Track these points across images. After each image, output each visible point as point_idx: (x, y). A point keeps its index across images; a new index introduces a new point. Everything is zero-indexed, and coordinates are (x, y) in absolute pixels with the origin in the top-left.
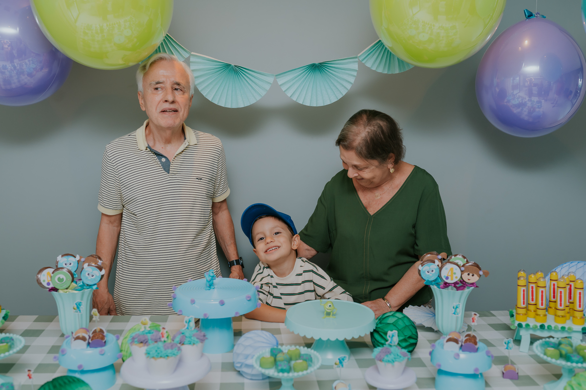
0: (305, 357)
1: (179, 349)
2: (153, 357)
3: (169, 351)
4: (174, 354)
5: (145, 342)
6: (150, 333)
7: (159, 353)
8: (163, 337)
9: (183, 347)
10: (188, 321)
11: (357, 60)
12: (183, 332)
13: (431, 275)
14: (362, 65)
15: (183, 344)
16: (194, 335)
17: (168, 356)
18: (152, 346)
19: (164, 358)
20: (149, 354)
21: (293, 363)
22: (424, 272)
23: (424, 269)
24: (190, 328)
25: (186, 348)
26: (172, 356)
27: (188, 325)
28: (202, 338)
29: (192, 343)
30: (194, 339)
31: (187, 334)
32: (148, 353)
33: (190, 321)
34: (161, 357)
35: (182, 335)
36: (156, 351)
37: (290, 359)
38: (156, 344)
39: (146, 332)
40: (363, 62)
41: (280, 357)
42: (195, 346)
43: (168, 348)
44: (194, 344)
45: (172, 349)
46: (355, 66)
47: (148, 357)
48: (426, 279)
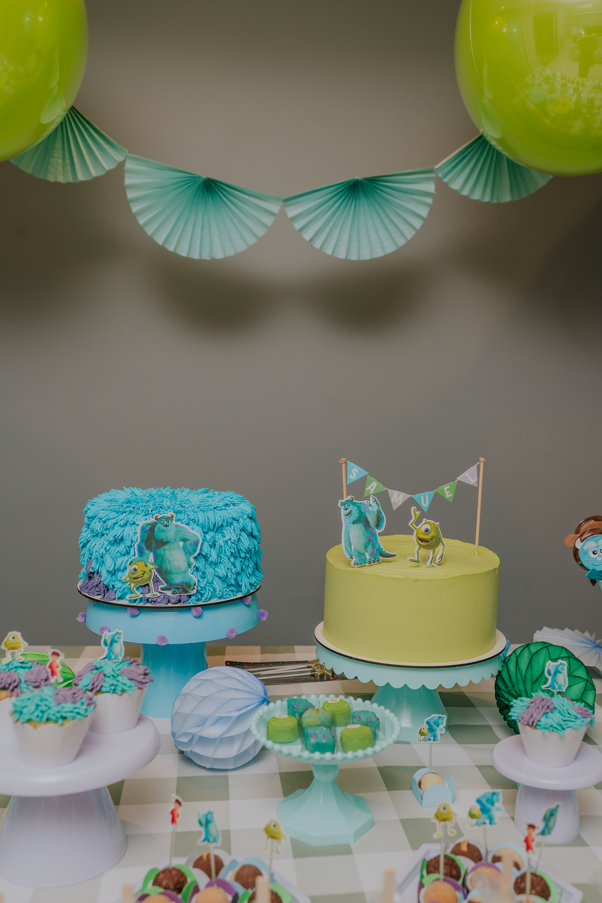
0: (363, 718)
1: (91, 702)
2: (29, 721)
3: (69, 706)
4: (78, 713)
5: (11, 687)
6: (24, 668)
7: (42, 712)
8: (53, 673)
9: (99, 698)
10: (109, 643)
11: (433, 175)
12: (98, 666)
13: (599, 559)
14: (442, 186)
15: (99, 691)
16: (122, 673)
17: (64, 718)
18: (28, 695)
19: (56, 722)
20: (21, 713)
21: (339, 730)
22: (585, 554)
23: (585, 548)
24: (113, 657)
25: (106, 701)
26: (74, 718)
27: (110, 651)
28: (141, 678)
29: (119, 689)
30: (124, 679)
31: (108, 670)
32: (17, 712)
33: (113, 641)
34: (48, 720)
35: (95, 671)
36: (38, 706)
37: (332, 723)
38: (36, 691)
39: (16, 664)
40: (445, 180)
41: (309, 718)
42: (125, 695)
43: (65, 701)
44: (123, 691)
45: (74, 702)
46: (430, 187)
47: (18, 721)
48: (591, 568)
